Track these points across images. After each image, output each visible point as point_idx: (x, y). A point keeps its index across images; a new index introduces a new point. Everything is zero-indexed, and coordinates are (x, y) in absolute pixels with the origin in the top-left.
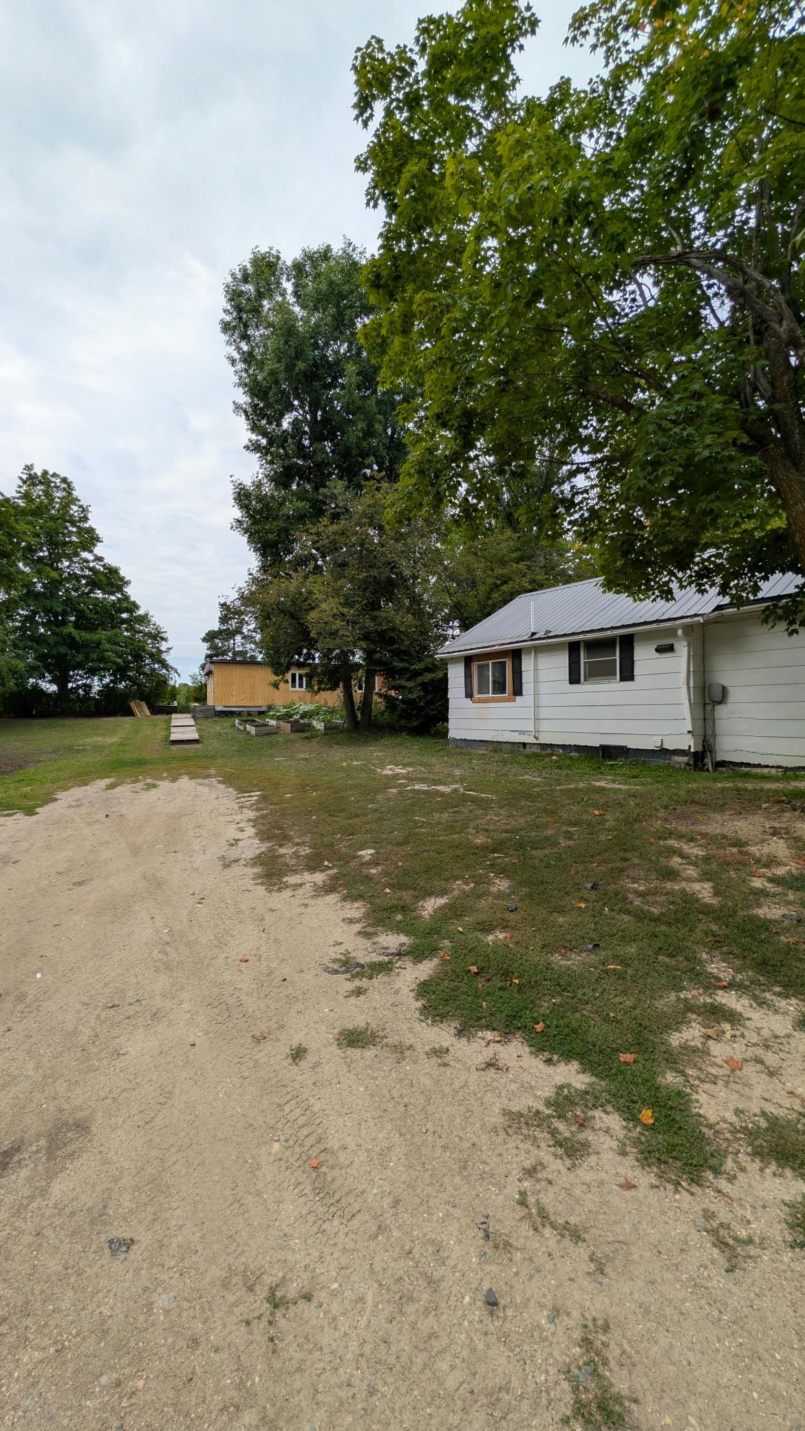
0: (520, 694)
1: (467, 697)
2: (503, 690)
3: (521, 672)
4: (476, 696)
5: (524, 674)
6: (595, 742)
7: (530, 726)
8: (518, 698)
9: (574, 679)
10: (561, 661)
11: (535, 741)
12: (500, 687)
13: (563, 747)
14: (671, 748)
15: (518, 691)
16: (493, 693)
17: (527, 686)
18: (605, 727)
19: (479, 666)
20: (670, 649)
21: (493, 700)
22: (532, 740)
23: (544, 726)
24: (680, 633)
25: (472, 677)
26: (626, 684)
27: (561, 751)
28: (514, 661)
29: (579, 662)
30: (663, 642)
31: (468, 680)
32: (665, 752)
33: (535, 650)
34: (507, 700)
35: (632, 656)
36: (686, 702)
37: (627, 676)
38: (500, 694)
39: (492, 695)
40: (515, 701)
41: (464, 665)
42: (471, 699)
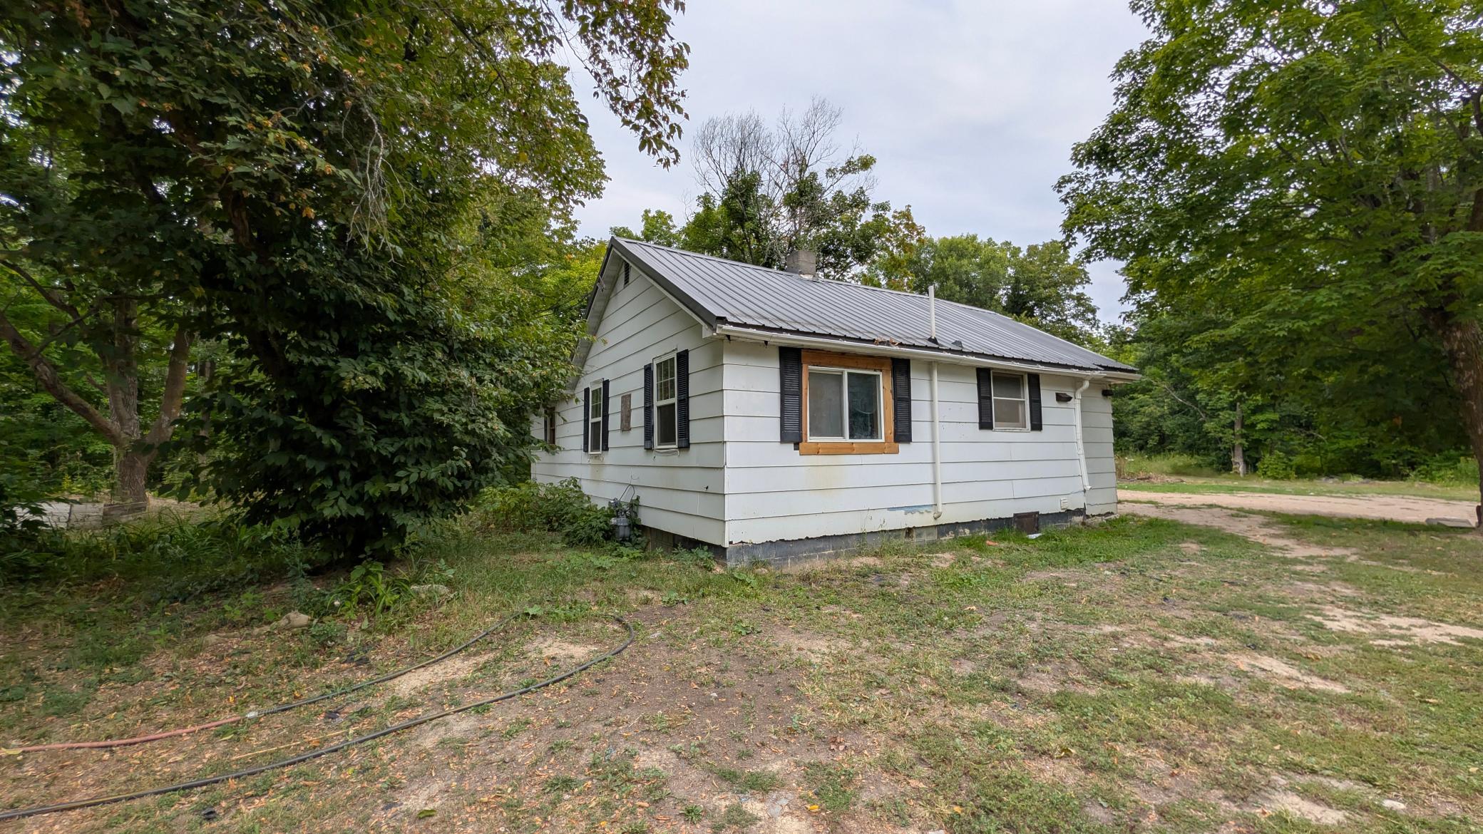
0: (908, 439)
1: (784, 439)
2: (872, 431)
3: (908, 402)
4: (810, 439)
5: (914, 405)
6: (1007, 512)
7: (924, 496)
8: (902, 447)
9: (985, 424)
10: (967, 392)
11: (934, 523)
12: (864, 423)
13: (971, 525)
14: (1073, 509)
15: (903, 434)
16: (851, 436)
17: (919, 429)
18: (1021, 489)
19: (816, 374)
20: (1068, 399)
21: (849, 450)
22: (926, 520)
23: (946, 494)
24: (1087, 384)
25: (799, 394)
26: (1036, 433)
27: (967, 531)
28: (894, 377)
29: (990, 398)
30: (1062, 390)
31: (791, 401)
32: (1068, 513)
33: (929, 366)
34: (879, 450)
35: (1039, 401)
36: (1082, 458)
37: (1037, 425)
38: (866, 437)
39: (848, 440)
40: (897, 452)
41: (777, 365)
42: (797, 446)
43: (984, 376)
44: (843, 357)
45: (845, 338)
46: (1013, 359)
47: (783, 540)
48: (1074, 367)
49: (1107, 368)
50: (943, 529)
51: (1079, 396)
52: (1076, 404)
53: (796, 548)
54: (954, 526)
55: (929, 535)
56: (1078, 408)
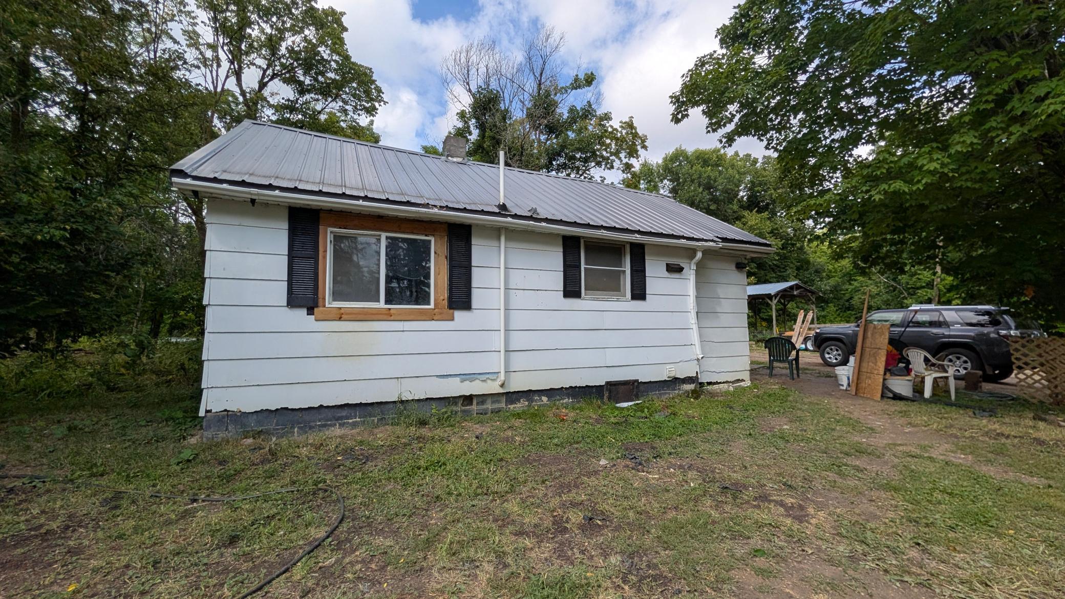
0: (466, 305)
1: (293, 301)
2: (421, 296)
3: (468, 268)
4: (331, 304)
5: (476, 272)
6: (598, 379)
7: (496, 363)
8: (459, 315)
9: (571, 291)
10: (555, 259)
11: (501, 391)
13: (550, 392)
14: (682, 377)
15: (461, 299)
16: (388, 301)
17: (482, 296)
18: (612, 358)
19: (338, 239)
20: (680, 270)
21: (387, 316)
22: (493, 387)
23: (518, 362)
24: (699, 255)
25: (315, 257)
26: (638, 304)
27: (545, 399)
28: (450, 241)
29: (579, 267)
30: (673, 261)
31: (303, 265)
32: (675, 381)
33: (496, 232)
34: (430, 316)
35: (643, 271)
36: (695, 327)
37: (639, 293)
38: (409, 303)
39: (382, 304)
40: (453, 319)
41: (286, 226)
42: (310, 311)
43: (570, 245)
44: (377, 221)
45: (366, 198)
46: (602, 227)
47: (286, 409)
48: (683, 237)
49: (725, 240)
50: (512, 396)
51: (694, 267)
52: (690, 273)
53: (307, 417)
54: (528, 394)
55: (493, 402)
56: (692, 278)
